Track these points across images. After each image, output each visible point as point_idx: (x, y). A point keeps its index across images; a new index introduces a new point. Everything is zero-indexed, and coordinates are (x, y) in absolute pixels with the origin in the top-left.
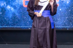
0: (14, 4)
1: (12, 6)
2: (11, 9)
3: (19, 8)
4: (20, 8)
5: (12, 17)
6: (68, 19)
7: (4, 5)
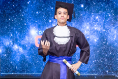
0: (22, 43)
1: (20, 45)
2: (18, 49)
3: (29, 48)
4: (31, 48)
5: (20, 60)
6: (95, 64)
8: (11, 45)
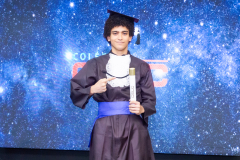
2: (38, 88)
3: (60, 86)
5: (40, 110)
7: (22, 78)
8: (24, 80)
